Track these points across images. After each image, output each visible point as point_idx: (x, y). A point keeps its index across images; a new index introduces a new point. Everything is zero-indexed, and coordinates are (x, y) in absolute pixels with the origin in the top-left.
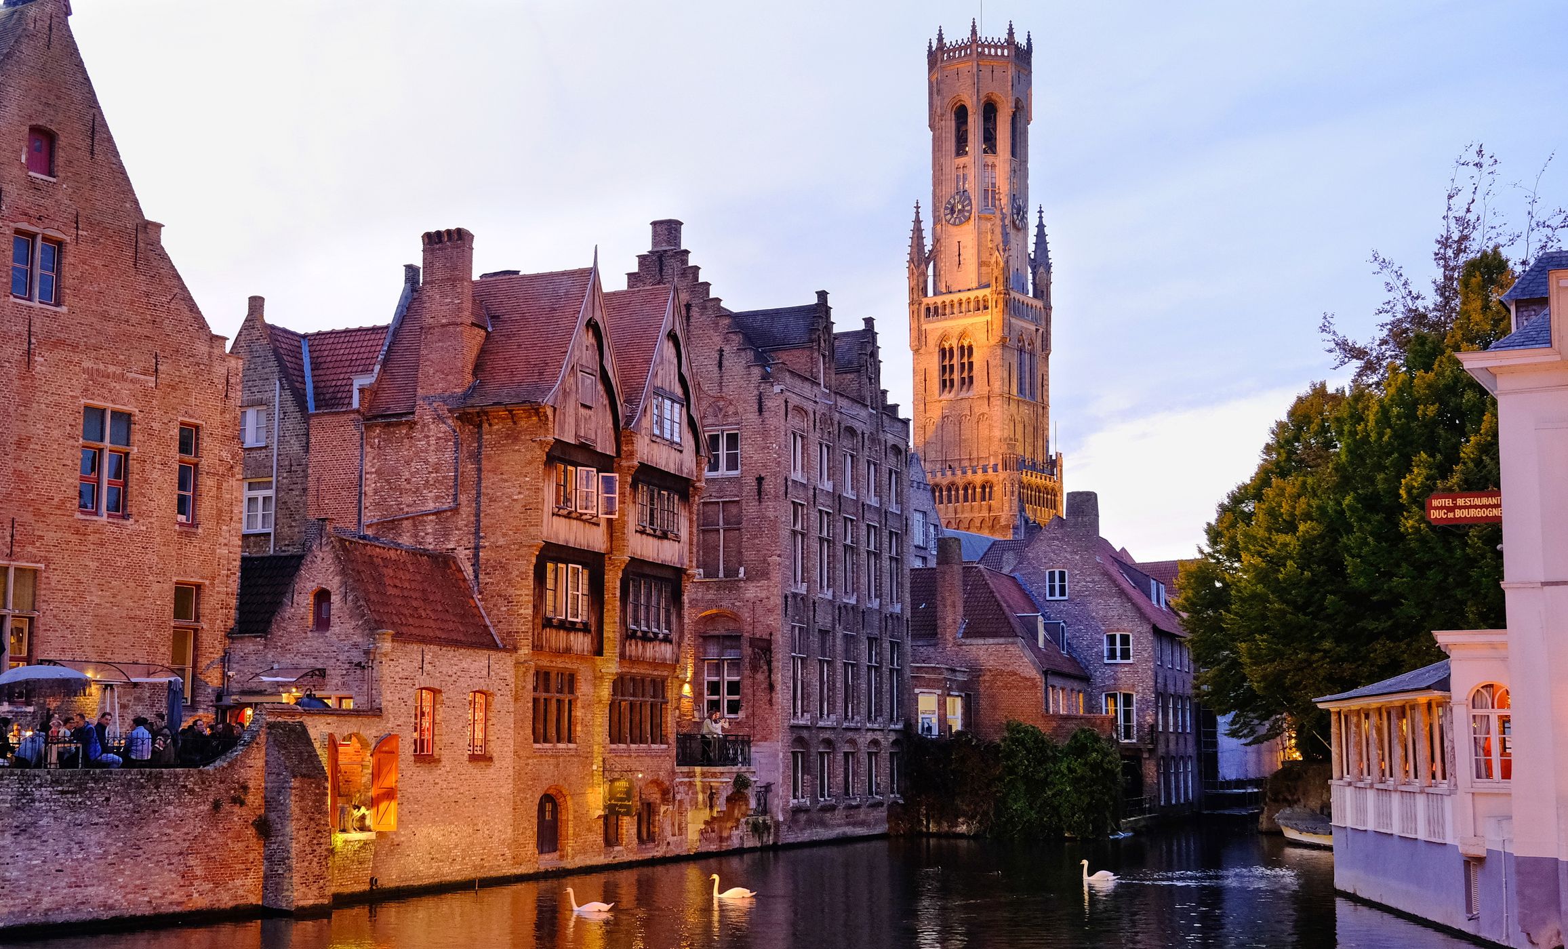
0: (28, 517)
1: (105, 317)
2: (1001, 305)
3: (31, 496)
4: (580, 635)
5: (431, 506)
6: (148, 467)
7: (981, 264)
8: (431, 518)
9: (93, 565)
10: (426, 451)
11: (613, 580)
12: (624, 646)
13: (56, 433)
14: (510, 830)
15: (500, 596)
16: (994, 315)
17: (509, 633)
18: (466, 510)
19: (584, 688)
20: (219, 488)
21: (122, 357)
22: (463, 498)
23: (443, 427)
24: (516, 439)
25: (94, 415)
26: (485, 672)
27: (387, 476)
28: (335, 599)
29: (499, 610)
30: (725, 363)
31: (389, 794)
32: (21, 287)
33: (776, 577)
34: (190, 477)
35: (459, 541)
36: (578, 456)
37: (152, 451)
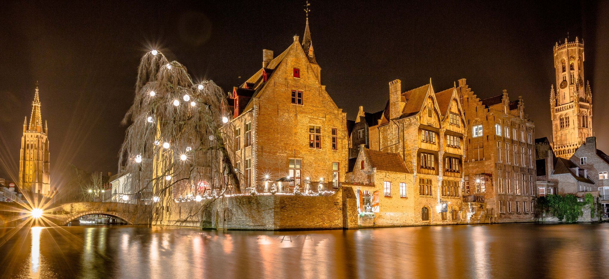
0: (298, 149)
1: (313, 106)
2: (577, 106)
3: (299, 144)
4: (432, 171)
5: (394, 143)
6: (325, 137)
7: (571, 97)
8: (394, 146)
9: (313, 158)
10: (392, 131)
11: (440, 158)
12: (445, 173)
13: (303, 131)
14: (413, 214)
15: (409, 161)
16: (575, 109)
17: (412, 170)
18: (401, 143)
20: (342, 141)
21: (317, 115)
22: (400, 141)
23: (396, 125)
24: (411, 125)
25: (311, 128)
26: (404, 178)
27: (385, 138)
28: (365, 162)
29: (409, 165)
30: (477, 110)
31: (377, 204)
32: (293, 101)
33: (493, 159)
34: (335, 139)
35: (400, 150)
36: (429, 128)
37: (326, 134)
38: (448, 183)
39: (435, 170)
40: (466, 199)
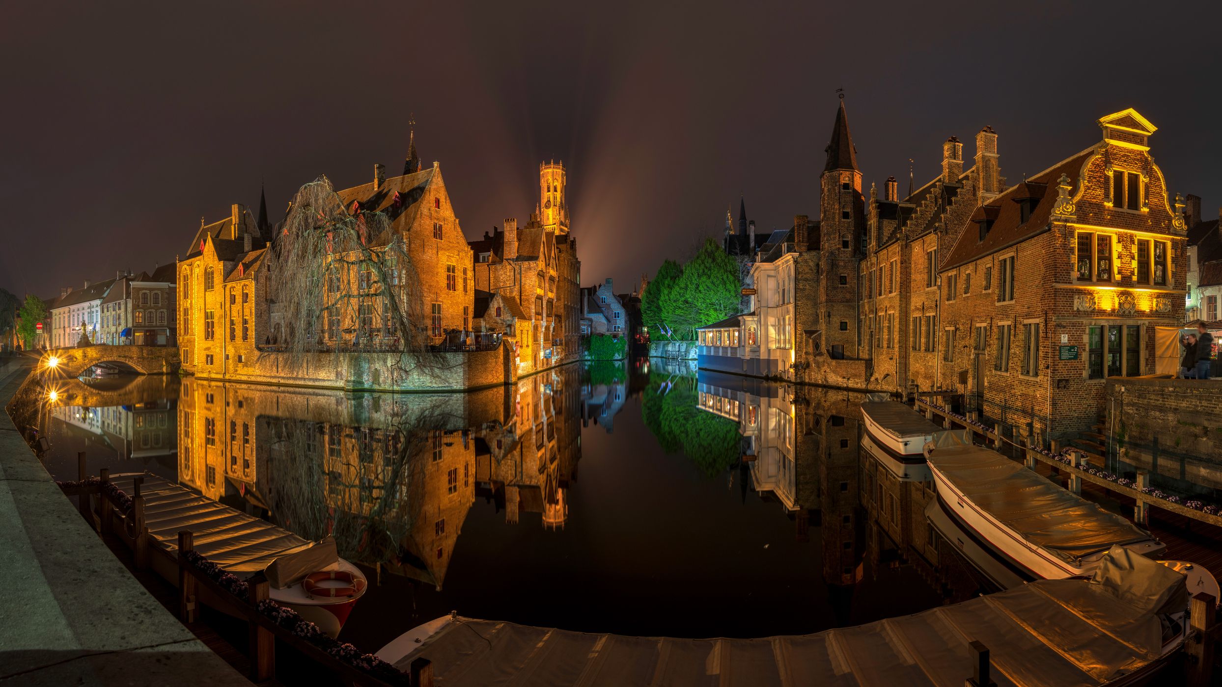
0: (439, 292)
3: (440, 286)
4: (540, 316)
5: (508, 285)
6: (458, 278)
7: (554, 219)
8: (509, 288)
9: (450, 302)
10: (506, 272)
11: (544, 303)
12: (546, 318)
13: (443, 270)
18: (517, 287)
19: (539, 329)
20: (470, 283)
21: (453, 251)
22: (517, 284)
23: (511, 266)
24: (530, 269)
25: (448, 267)
26: (527, 326)
27: (497, 279)
28: (502, 309)
31: (518, 356)
32: (435, 236)
33: (562, 301)
34: (465, 280)
35: (516, 294)
36: (541, 273)
37: (459, 274)
38: (547, 328)
39: (541, 314)
40: (554, 344)
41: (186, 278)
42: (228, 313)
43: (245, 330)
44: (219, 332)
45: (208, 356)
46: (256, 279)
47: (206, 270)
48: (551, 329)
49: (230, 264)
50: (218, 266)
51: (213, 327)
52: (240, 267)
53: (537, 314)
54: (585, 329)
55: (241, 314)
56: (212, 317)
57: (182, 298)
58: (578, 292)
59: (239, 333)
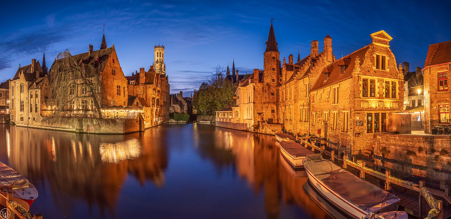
1: (118, 77)
3: (114, 93)
8: (141, 95)
10: (141, 89)
11: (156, 100)
12: (156, 106)
13: (115, 87)
18: (145, 94)
19: (153, 110)
21: (119, 80)
22: (145, 93)
23: (142, 86)
24: (150, 88)
25: (118, 86)
26: (149, 109)
27: (137, 91)
28: (139, 103)
29: (149, 103)
31: (145, 120)
32: (113, 74)
33: (163, 100)
34: (124, 91)
35: (144, 97)
36: (154, 89)
37: (122, 89)
38: (157, 110)
39: (154, 105)
40: (159, 116)
41: (13, 87)
42: (30, 102)
43: (36, 108)
44: (26, 108)
45: (21, 118)
46: (41, 89)
47: (21, 85)
48: (158, 111)
49: (30, 83)
50: (26, 84)
51: (23, 107)
52: (35, 84)
53: (153, 105)
54: (172, 110)
55: (35, 102)
56: (23, 102)
57: (11, 95)
58: (169, 97)
59: (34, 109)
